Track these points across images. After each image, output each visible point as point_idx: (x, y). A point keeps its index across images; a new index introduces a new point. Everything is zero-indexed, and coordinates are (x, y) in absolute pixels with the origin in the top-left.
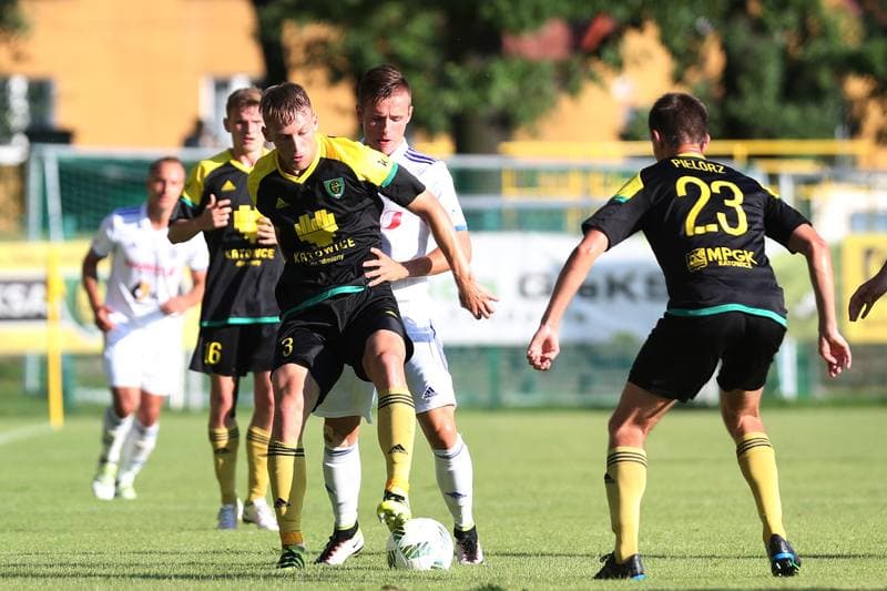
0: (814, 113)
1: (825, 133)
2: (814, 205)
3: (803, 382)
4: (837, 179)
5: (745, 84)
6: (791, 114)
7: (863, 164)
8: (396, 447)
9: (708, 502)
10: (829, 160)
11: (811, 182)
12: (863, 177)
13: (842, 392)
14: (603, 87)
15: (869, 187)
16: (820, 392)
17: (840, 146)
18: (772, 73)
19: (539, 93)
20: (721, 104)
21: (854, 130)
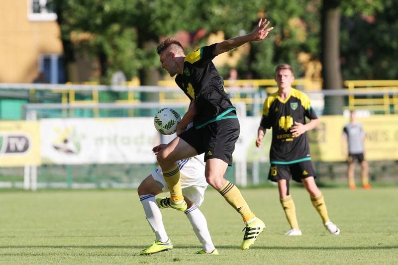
5: (259, 57)
18: (270, 52)
20: (248, 64)
21: (302, 75)
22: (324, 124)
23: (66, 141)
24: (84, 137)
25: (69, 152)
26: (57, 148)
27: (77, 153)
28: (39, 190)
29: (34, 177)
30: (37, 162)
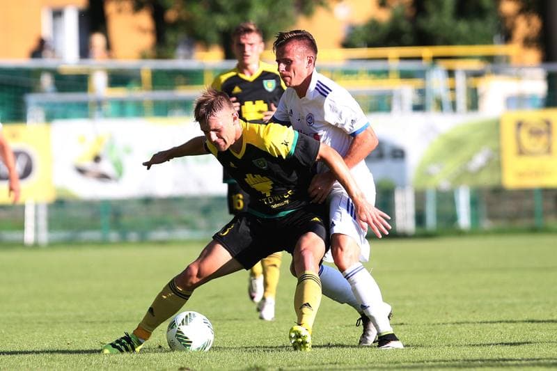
0: (479, 26)
1: (488, 40)
2: (480, 91)
3: (475, 217)
4: (496, 72)
5: (431, 7)
6: (463, 27)
7: (514, 62)
8: (305, 305)
9: (409, 304)
10: (490, 59)
11: (477, 75)
12: (514, 71)
13: (502, 224)
14: (330, 10)
15: (519, 77)
16: (486, 224)
17: (498, 49)
19: (284, 15)
20: (413, 20)
21: (508, 37)
22: (548, 123)
23: (97, 159)
24: (128, 151)
25: (104, 177)
26: (81, 171)
27: (117, 180)
28: (52, 245)
29: (43, 223)
30: (47, 196)
